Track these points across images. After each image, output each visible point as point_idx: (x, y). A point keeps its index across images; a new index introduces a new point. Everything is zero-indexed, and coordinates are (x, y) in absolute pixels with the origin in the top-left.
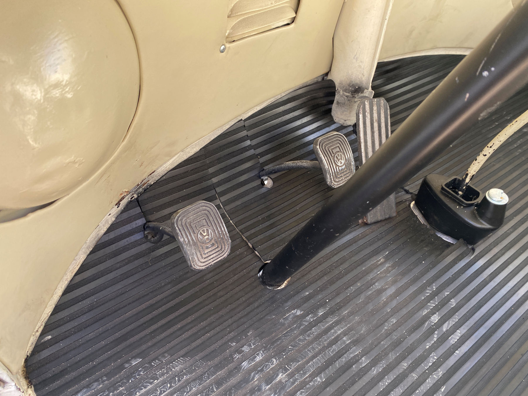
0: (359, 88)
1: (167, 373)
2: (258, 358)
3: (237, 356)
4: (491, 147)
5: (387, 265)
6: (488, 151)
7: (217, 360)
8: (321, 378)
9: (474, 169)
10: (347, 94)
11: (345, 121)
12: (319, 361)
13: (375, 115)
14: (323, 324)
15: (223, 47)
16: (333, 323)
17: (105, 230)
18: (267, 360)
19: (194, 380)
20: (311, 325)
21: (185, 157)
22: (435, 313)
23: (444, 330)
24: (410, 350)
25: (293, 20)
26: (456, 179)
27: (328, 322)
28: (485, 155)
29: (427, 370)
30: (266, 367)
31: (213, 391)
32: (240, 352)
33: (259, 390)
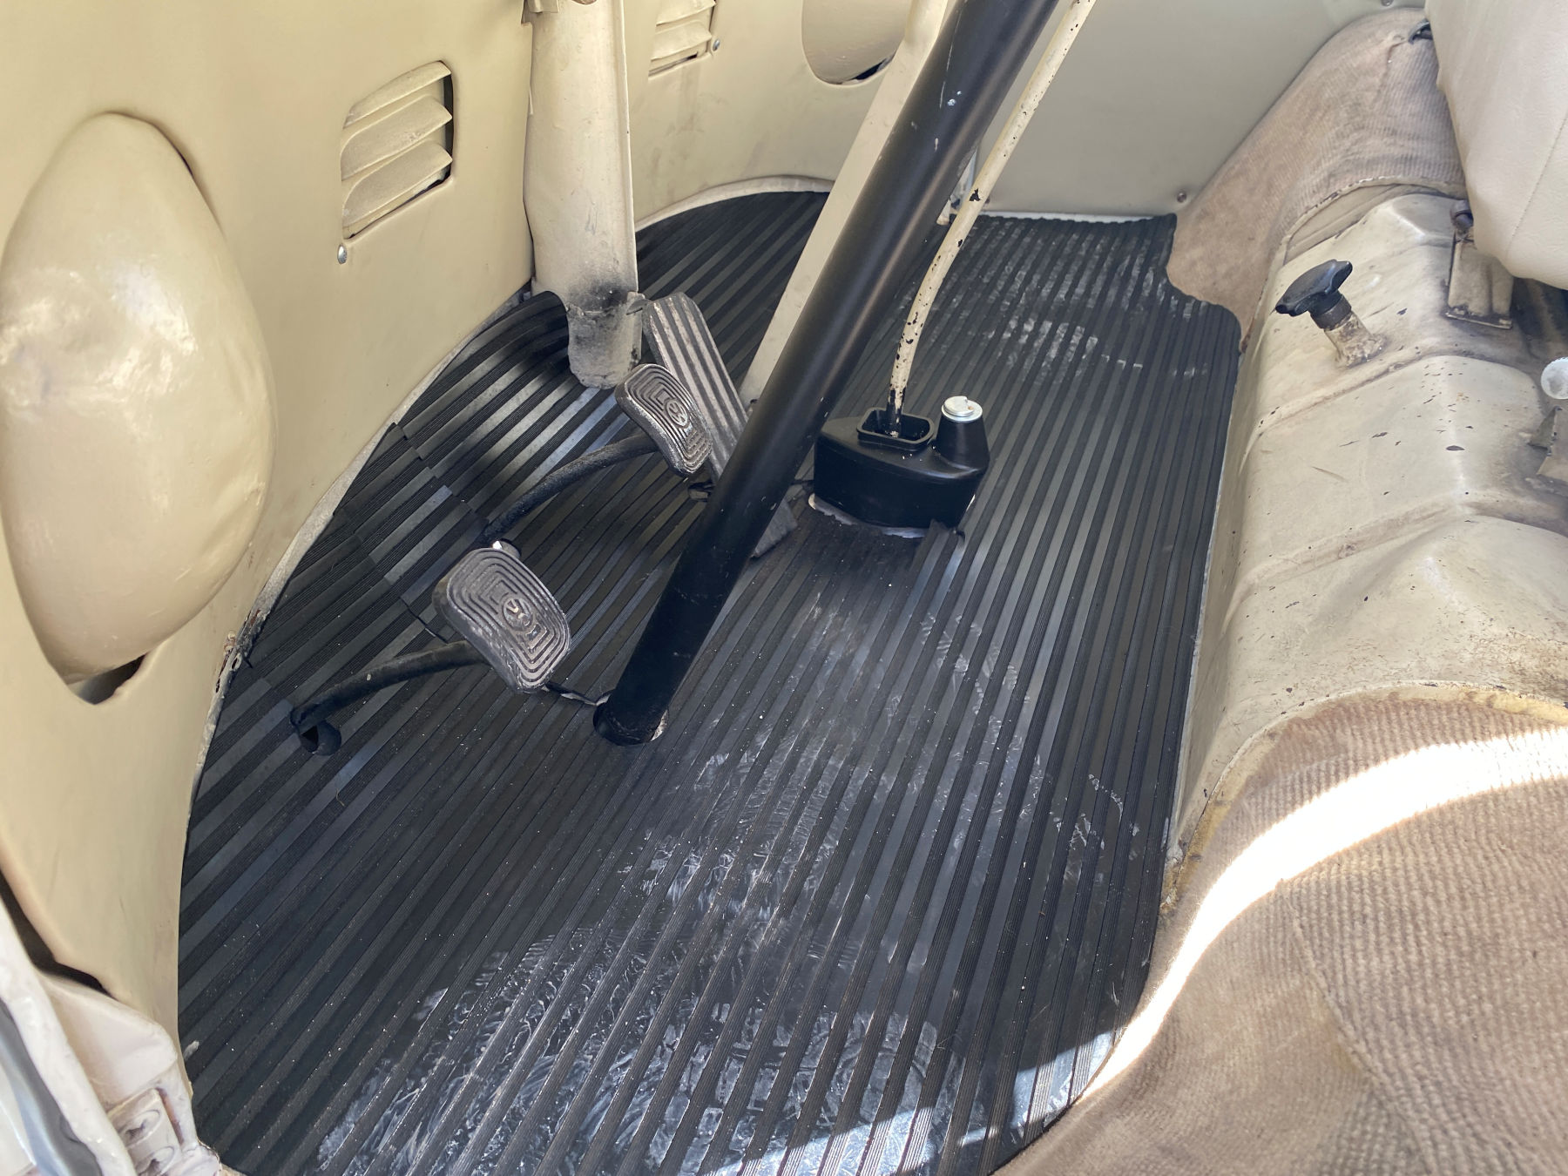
0: (616, 292)
1: (522, 983)
2: (694, 868)
3: (648, 886)
4: (914, 322)
5: (832, 615)
6: (913, 332)
7: (612, 913)
8: (829, 842)
9: (900, 376)
11: (605, 377)
12: (809, 819)
13: (682, 330)
14: (779, 757)
15: (341, 251)
16: (794, 749)
17: (203, 759)
18: (712, 862)
19: (589, 968)
20: (757, 771)
21: (310, 540)
22: (958, 657)
23: (988, 675)
24: (952, 731)
25: (448, 172)
27: (785, 751)
28: (912, 341)
29: (996, 746)
30: (718, 875)
31: (642, 966)
32: (651, 876)
33: (730, 915)
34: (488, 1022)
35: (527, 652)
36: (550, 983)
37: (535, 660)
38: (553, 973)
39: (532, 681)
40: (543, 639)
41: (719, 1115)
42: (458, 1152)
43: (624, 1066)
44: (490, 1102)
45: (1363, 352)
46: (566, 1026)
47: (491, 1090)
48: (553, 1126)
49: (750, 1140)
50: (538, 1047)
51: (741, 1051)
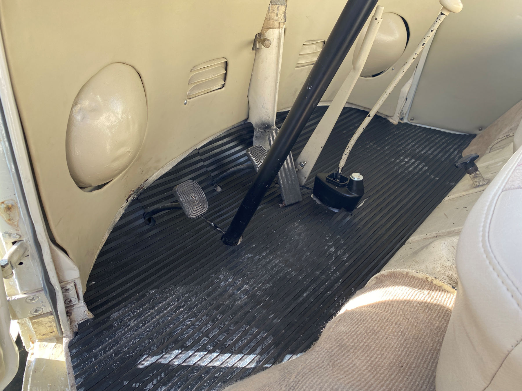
0: (268, 125)
1: (174, 294)
2: (230, 280)
3: (216, 281)
4: (348, 149)
5: (300, 227)
6: (347, 151)
7: (204, 285)
8: (269, 284)
9: (342, 164)
10: (261, 130)
12: (267, 277)
14: (266, 259)
15: (185, 101)
16: (272, 258)
17: (119, 218)
19: (193, 296)
20: (259, 261)
21: (164, 173)
22: (332, 247)
23: (338, 254)
25: (223, 86)
26: (334, 173)
27: (269, 258)
28: (346, 154)
29: (330, 273)
30: (236, 283)
31: (205, 299)
32: (218, 279)
33: (234, 294)
34: (162, 300)
35: (193, 208)
36: (181, 296)
37: (195, 211)
38: (183, 294)
39: (193, 216)
40: (199, 206)
41: (207, 340)
42: (142, 327)
43: (189, 321)
44: (154, 318)
45: (479, 184)
46: (180, 307)
47: (156, 315)
48: (166, 329)
49: (212, 348)
50: (171, 310)
51: (220, 327)
